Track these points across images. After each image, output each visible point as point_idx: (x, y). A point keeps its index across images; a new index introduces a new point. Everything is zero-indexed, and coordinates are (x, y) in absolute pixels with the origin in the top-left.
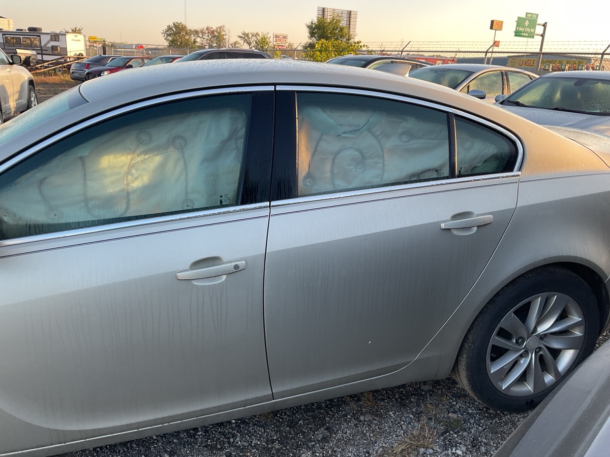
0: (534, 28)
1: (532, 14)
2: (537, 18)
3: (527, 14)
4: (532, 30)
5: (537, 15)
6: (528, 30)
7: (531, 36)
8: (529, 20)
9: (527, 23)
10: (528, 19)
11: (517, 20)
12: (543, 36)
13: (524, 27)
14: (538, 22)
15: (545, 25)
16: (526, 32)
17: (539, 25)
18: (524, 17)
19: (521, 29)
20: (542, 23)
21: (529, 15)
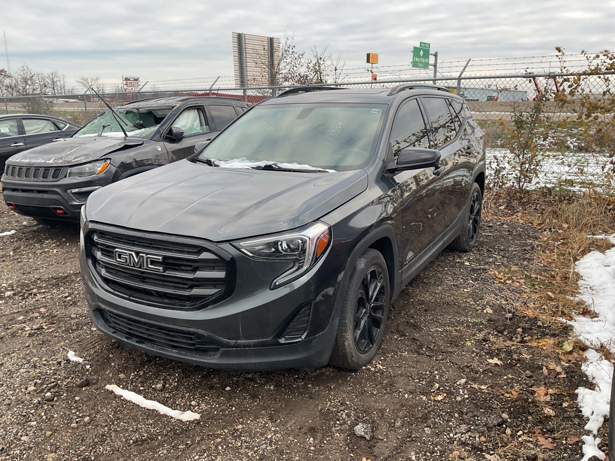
0: (428, 58)
1: (425, 44)
2: (429, 47)
3: (421, 43)
4: (426, 60)
5: (429, 44)
6: (424, 60)
7: (426, 66)
8: (424, 50)
9: (422, 53)
10: (421, 49)
11: (413, 50)
12: (435, 66)
13: (419, 57)
14: (430, 53)
15: (436, 55)
16: (421, 63)
17: (431, 55)
18: (419, 46)
19: (417, 59)
20: (434, 53)
21: (423, 45)
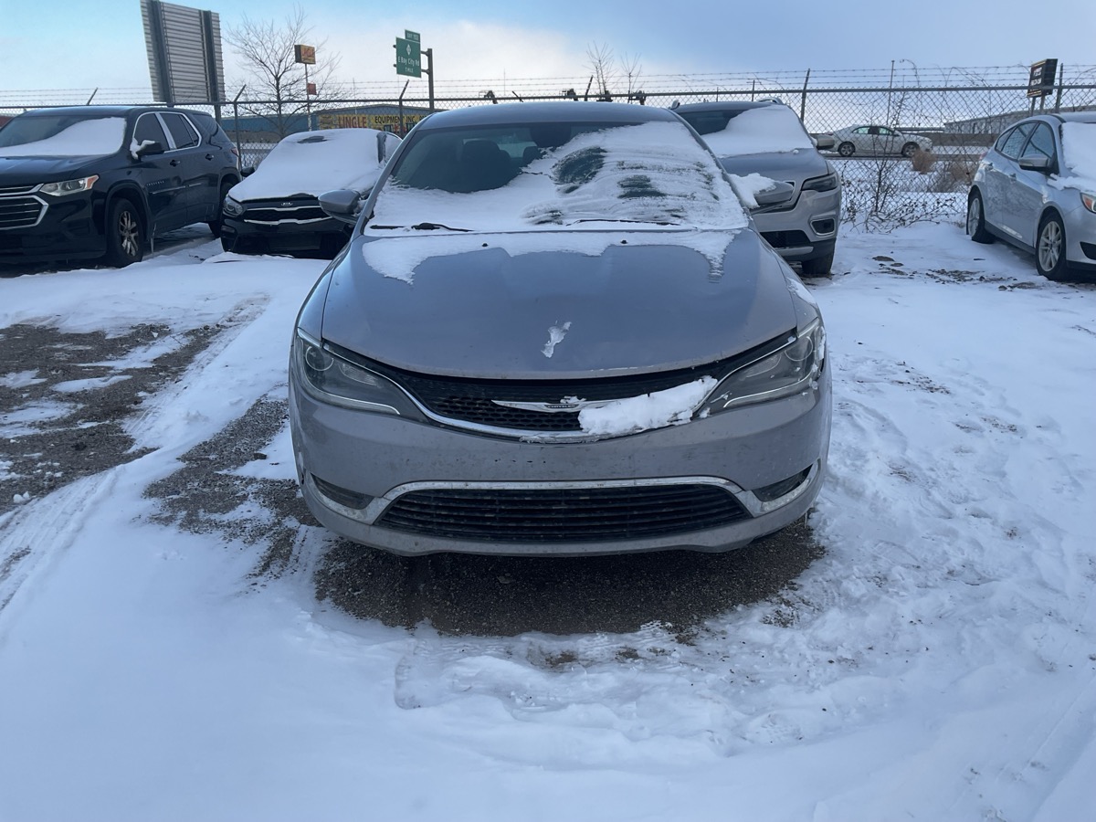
0: (419, 59)
1: (413, 33)
2: (419, 40)
3: (407, 32)
4: (417, 63)
5: (419, 35)
6: (412, 62)
7: (416, 71)
8: (411, 45)
9: (409, 50)
10: (409, 43)
11: (395, 44)
12: (430, 72)
13: (406, 57)
14: (422, 49)
15: (429, 53)
16: (410, 66)
17: (423, 53)
18: (404, 38)
19: (404, 61)
20: (426, 50)
21: (410, 36)
